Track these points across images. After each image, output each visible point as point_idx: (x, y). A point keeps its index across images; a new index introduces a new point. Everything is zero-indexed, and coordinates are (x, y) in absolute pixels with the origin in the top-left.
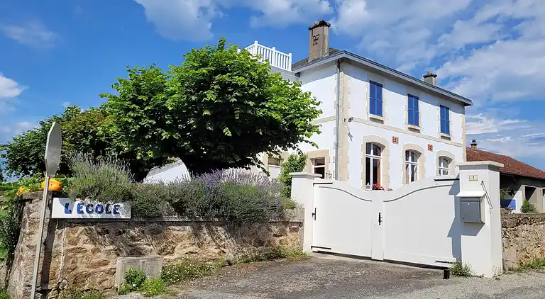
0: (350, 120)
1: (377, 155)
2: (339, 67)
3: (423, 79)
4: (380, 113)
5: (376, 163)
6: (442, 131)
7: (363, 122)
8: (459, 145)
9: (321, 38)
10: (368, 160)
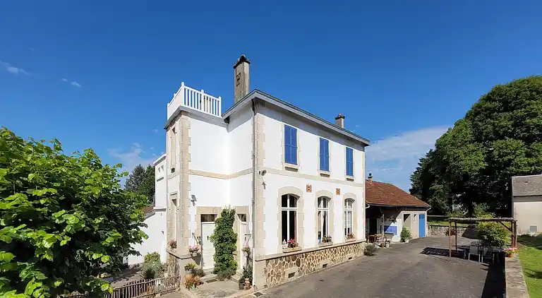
0: (264, 172)
1: (294, 206)
2: (254, 110)
3: (334, 121)
4: (294, 162)
5: (293, 214)
6: (348, 174)
7: (277, 172)
8: (359, 185)
9: (242, 77)
10: (284, 214)
